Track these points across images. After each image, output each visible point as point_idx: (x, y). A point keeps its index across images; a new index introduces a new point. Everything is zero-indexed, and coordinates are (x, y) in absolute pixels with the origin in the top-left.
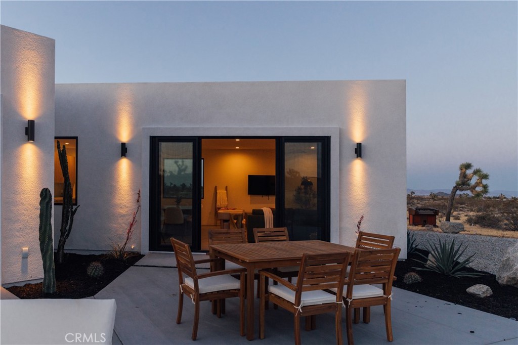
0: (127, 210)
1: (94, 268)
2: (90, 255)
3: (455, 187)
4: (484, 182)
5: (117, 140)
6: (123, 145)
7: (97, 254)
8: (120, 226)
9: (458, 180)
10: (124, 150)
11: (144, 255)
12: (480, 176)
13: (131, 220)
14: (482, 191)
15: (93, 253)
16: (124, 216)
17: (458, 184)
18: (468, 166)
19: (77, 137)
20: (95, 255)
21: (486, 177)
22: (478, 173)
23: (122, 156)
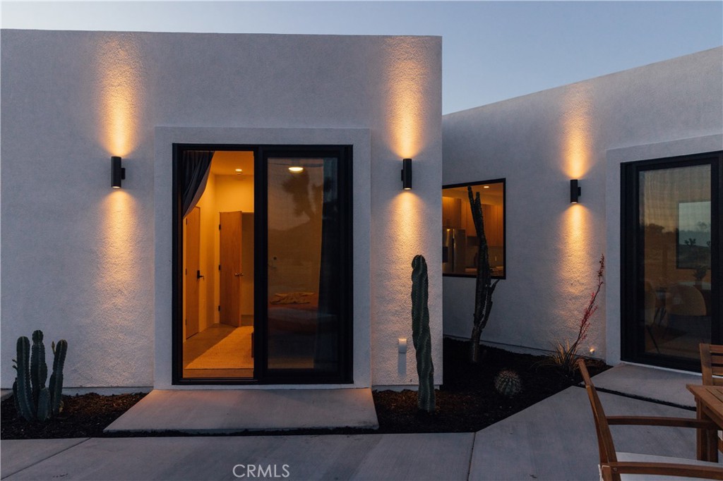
0: (582, 288)
1: (504, 381)
2: (525, 355)
5: (563, 175)
6: (574, 183)
7: (535, 353)
8: (571, 314)
10: (575, 192)
11: (610, 367)
13: (587, 306)
15: (528, 352)
16: (576, 298)
19: (505, 179)
20: (532, 356)
23: (572, 201)
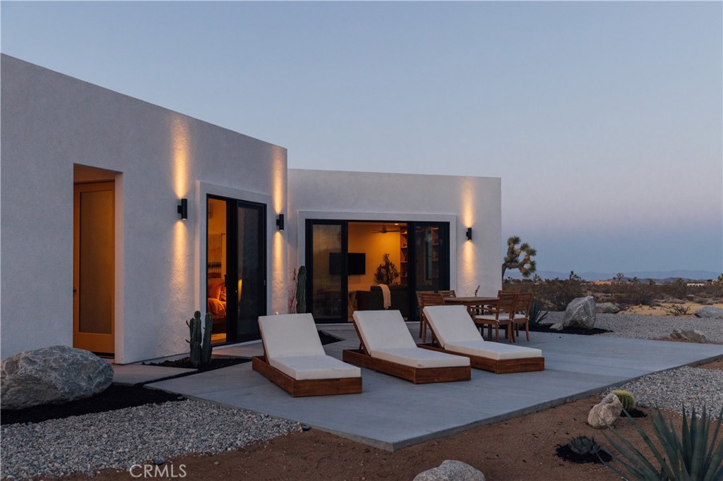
3: (504, 265)
4: (532, 258)
9: (507, 256)
12: (528, 253)
14: (530, 269)
17: (507, 261)
18: (516, 241)
21: (533, 253)
22: (526, 249)
